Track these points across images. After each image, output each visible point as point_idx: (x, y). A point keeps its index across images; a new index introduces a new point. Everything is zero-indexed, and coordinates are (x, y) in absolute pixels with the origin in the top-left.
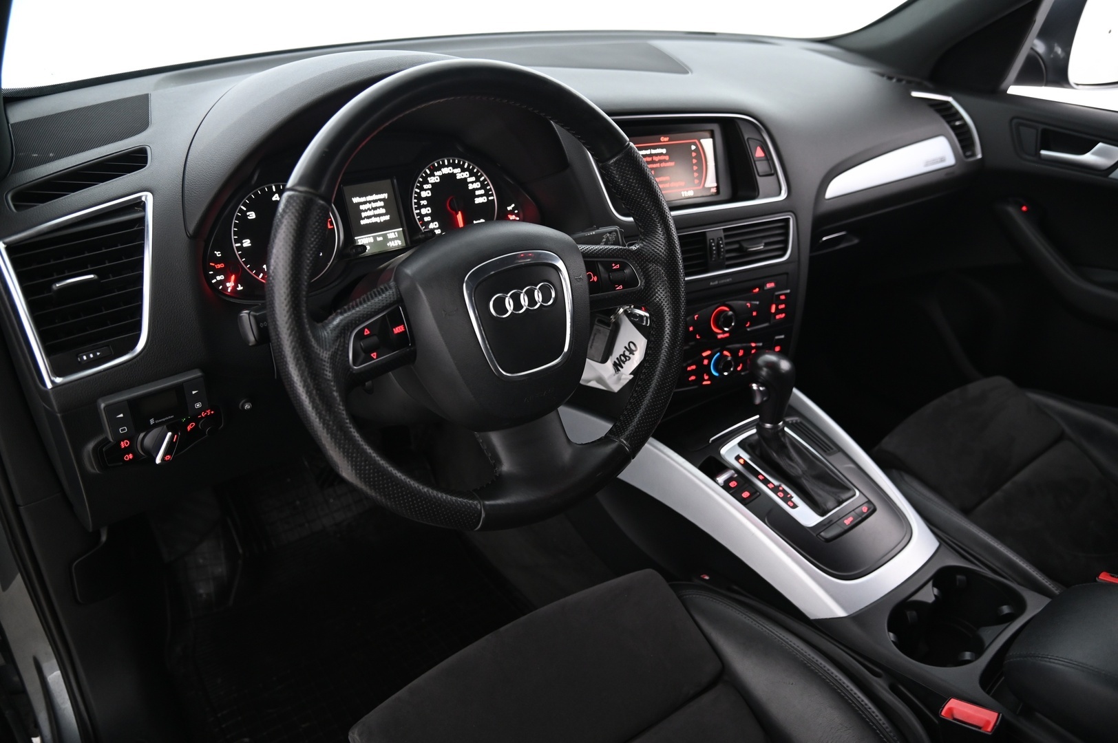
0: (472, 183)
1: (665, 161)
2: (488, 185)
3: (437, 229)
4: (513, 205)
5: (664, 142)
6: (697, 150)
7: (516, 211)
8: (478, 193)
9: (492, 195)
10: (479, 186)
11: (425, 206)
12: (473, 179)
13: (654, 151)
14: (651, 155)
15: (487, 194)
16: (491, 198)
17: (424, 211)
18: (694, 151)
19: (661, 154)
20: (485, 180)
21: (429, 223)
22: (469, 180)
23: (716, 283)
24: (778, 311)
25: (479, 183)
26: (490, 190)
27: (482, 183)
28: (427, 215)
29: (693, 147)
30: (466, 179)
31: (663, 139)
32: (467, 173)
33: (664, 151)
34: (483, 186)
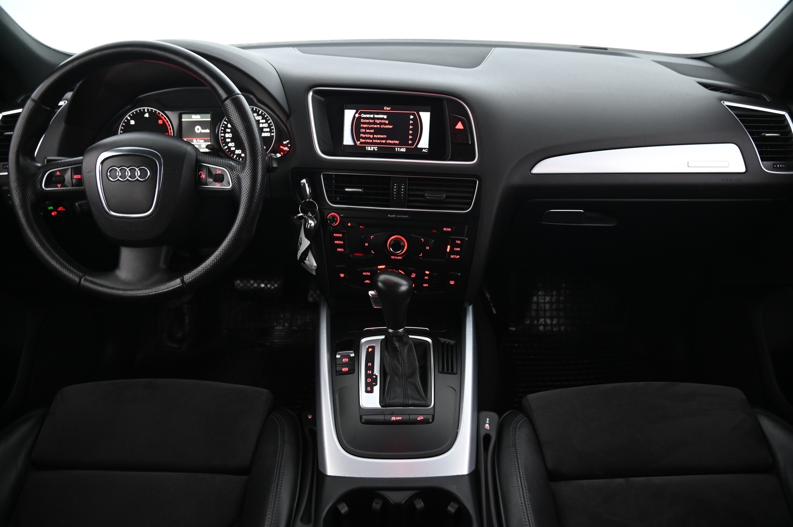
0: (263, 123)
1: (385, 124)
2: (272, 126)
3: (233, 147)
4: (288, 141)
5: (387, 110)
6: (415, 119)
7: (289, 145)
8: (265, 130)
9: (273, 132)
10: (267, 126)
11: (228, 133)
12: (264, 121)
13: (376, 116)
14: (374, 118)
15: (271, 132)
16: (272, 134)
17: (227, 135)
18: (412, 120)
19: (383, 119)
20: (271, 123)
21: (229, 142)
22: (261, 121)
23: (394, 216)
24: (452, 252)
25: (267, 124)
26: (273, 129)
27: (269, 124)
28: (229, 138)
29: (412, 117)
30: (259, 120)
31: (385, 108)
32: (261, 117)
33: (385, 117)
34: (269, 127)
